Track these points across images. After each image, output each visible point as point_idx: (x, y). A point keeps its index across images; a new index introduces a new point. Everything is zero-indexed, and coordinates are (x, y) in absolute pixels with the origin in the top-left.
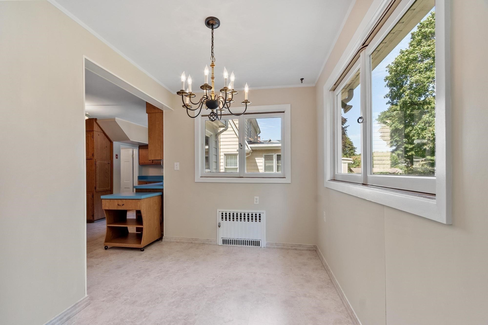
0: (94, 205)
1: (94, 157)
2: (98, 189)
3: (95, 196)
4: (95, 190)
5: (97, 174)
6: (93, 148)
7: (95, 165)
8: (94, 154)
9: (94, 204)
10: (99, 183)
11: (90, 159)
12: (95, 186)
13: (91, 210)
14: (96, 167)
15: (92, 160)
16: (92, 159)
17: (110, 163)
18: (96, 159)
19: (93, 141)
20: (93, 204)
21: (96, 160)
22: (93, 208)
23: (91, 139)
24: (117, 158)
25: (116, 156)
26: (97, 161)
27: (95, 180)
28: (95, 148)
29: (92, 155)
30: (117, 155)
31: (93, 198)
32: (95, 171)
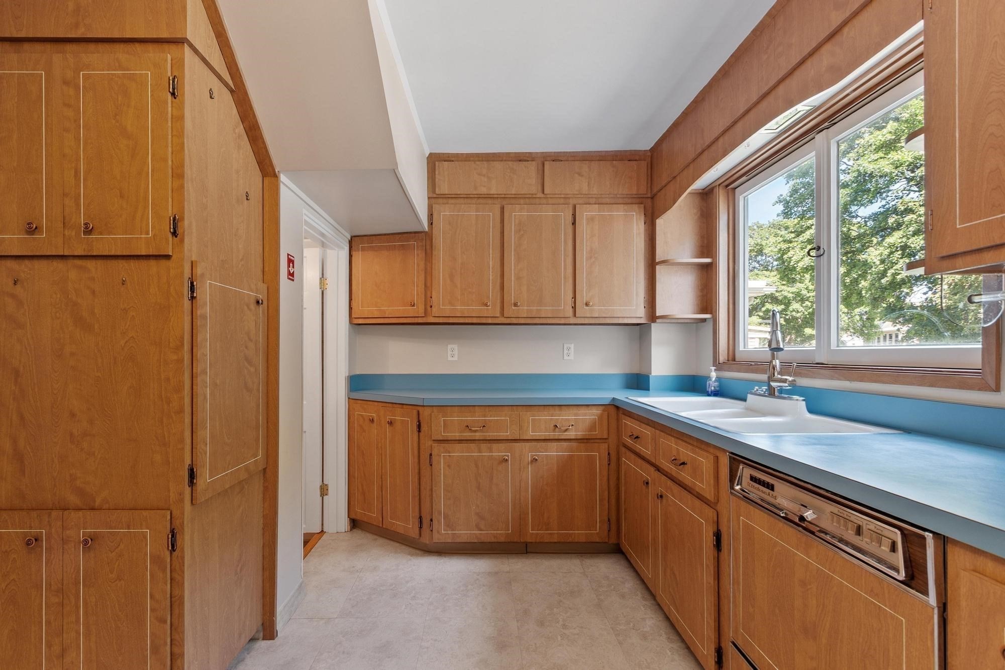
0: (182, 604)
1: (182, 241)
2: (204, 478)
3: (188, 541)
4: (188, 490)
5: (204, 372)
6: (178, 174)
7: (187, 303)
8: (186, 222)
9: (182, 598)
10: (212, 437)
11: (148, 257)
12: (188, 461)
13: (155, 650)
14: (198, 322)
15: (163, 263)
16: (168, 257)
17: (265, 303)
18: (193, 259)
19: (179, 118)
20: (176, 603)
21: (199, 271)
22: (176, 628)
23: (159, 104)
24: (291, 275)
25: (289, 266)
26: (203, 275)
27: (187, 420)
28: (188, 173)
29: (167, 228)
30: (290, 261)
31: (175, 554)
32: (187, 347)
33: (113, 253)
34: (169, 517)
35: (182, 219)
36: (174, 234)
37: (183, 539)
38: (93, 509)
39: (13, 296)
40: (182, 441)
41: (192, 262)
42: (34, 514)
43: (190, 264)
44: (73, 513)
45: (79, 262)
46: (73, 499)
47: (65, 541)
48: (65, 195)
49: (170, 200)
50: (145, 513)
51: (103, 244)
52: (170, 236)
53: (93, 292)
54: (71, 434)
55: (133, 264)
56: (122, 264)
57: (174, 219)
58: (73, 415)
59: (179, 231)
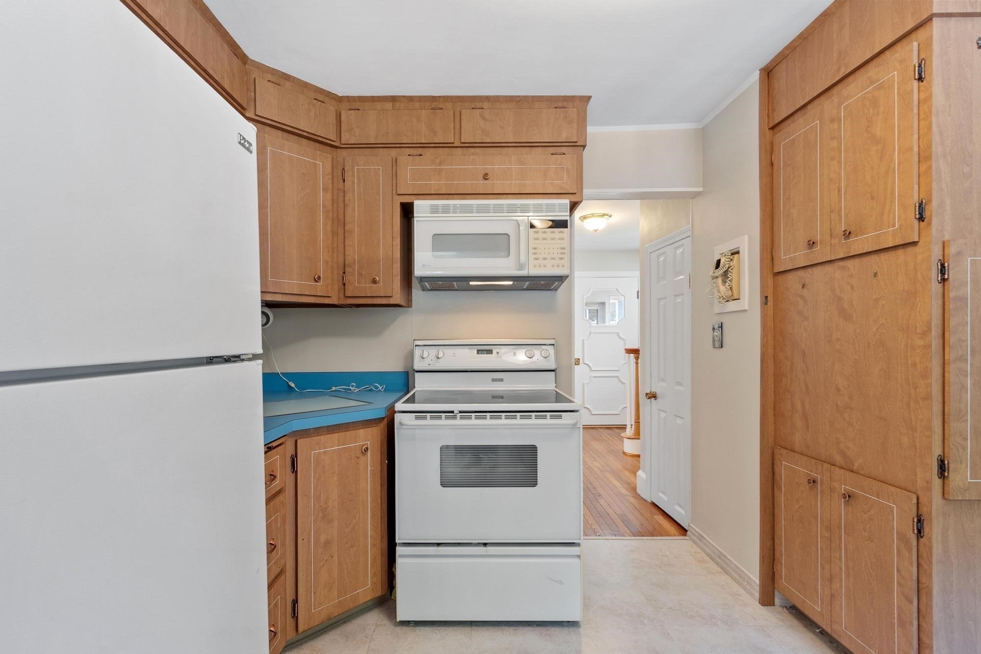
0: (930, 595)
1: (929, 224)
4: (937, 482)
5: (962, 359)
6: (925, 157)
7: (936, 287)
8: (935, 203)
9: (930, 589)
11: (896, 247)
12: (937, 451)
13: (903, 624)
14: (950, 306)
15: (910, 250)
16: (914, 244)
18: (946, 238)
19: (925, 101)
20: (921, 590)
21: (952, 250)
22: (924, 616)
23: (905, 96)
26: (957, 254)
27: (937, 408)
28: (937, 149)
29: (913, 215)
31: (921, 540)
32: (935, 332)
33: (865, 251)
34: (915, 501)
35: (930, 201)
36: (921, 219)
37: (931, 528)
38: (852, 471)
39: (802, 297)
40: (929, 428)
41: (944, 243)
42: (813, 461)
43: (940, 246)
44: (837, 469)
45: (842, 263)
46: (838, 459)
47: (832, 490)
48: (832, 212)
49: (916, 186)
50: (892, 489)
51: (859, 244)
52: (916, 222)
53: (852, 288)
54: (837, 405)
55: (884, 257)
56: (874, 258)
57: (921, 205)
58: (838, 390)
59: (927, 214)
